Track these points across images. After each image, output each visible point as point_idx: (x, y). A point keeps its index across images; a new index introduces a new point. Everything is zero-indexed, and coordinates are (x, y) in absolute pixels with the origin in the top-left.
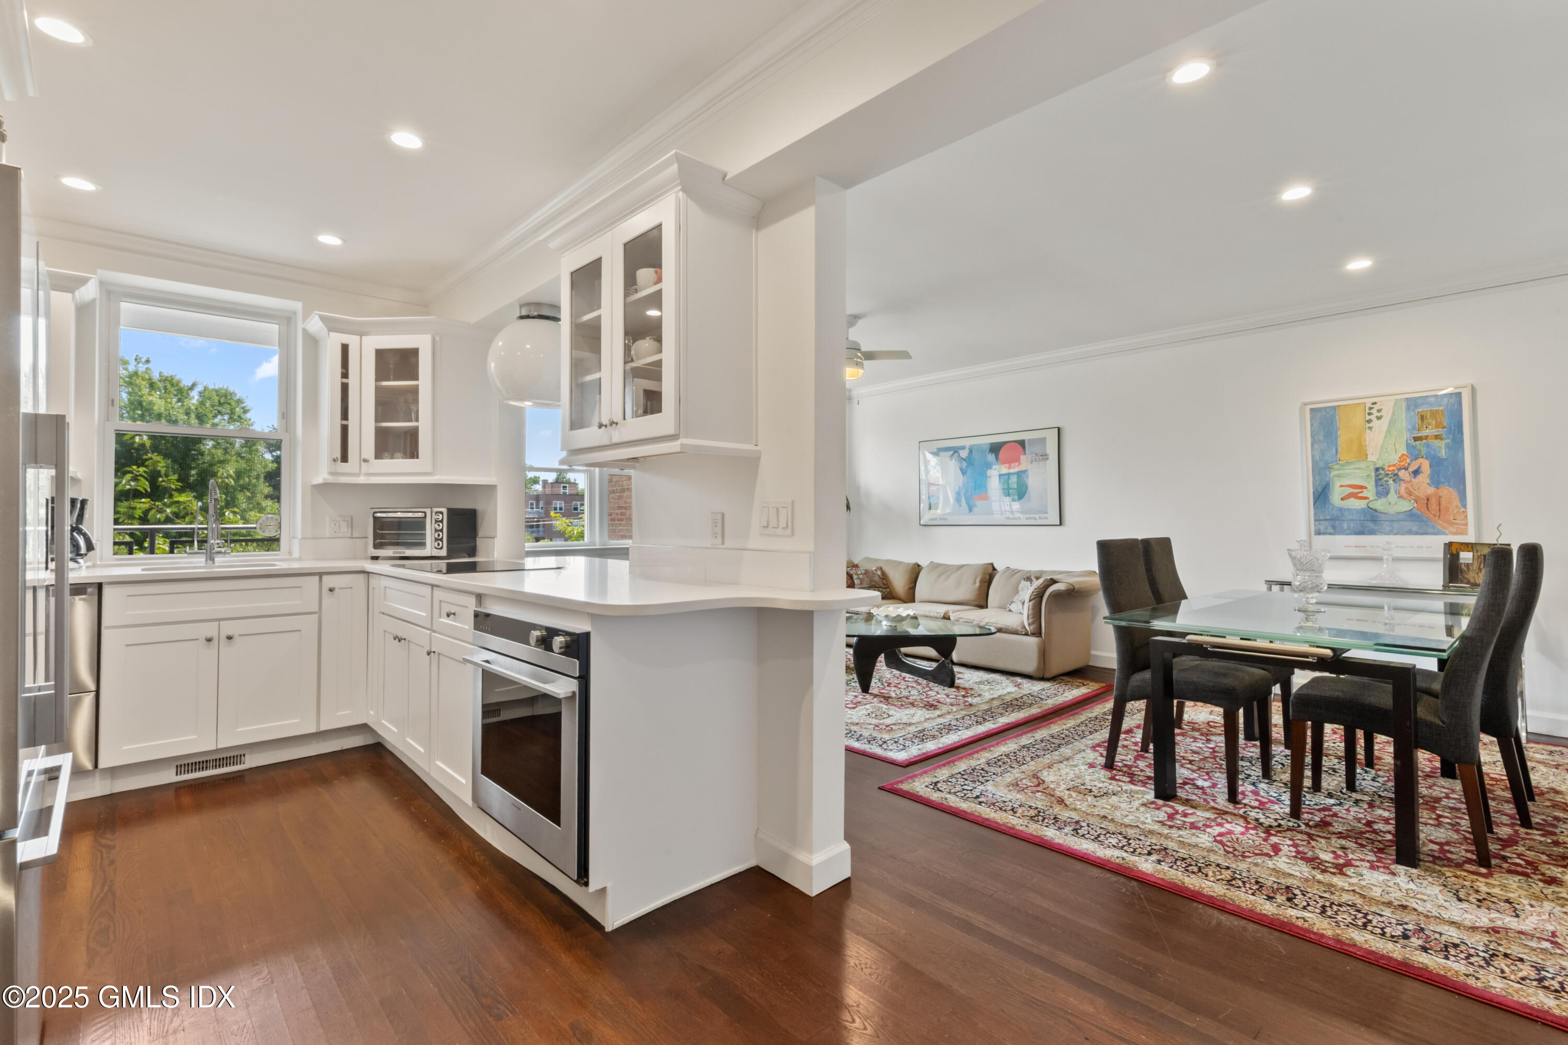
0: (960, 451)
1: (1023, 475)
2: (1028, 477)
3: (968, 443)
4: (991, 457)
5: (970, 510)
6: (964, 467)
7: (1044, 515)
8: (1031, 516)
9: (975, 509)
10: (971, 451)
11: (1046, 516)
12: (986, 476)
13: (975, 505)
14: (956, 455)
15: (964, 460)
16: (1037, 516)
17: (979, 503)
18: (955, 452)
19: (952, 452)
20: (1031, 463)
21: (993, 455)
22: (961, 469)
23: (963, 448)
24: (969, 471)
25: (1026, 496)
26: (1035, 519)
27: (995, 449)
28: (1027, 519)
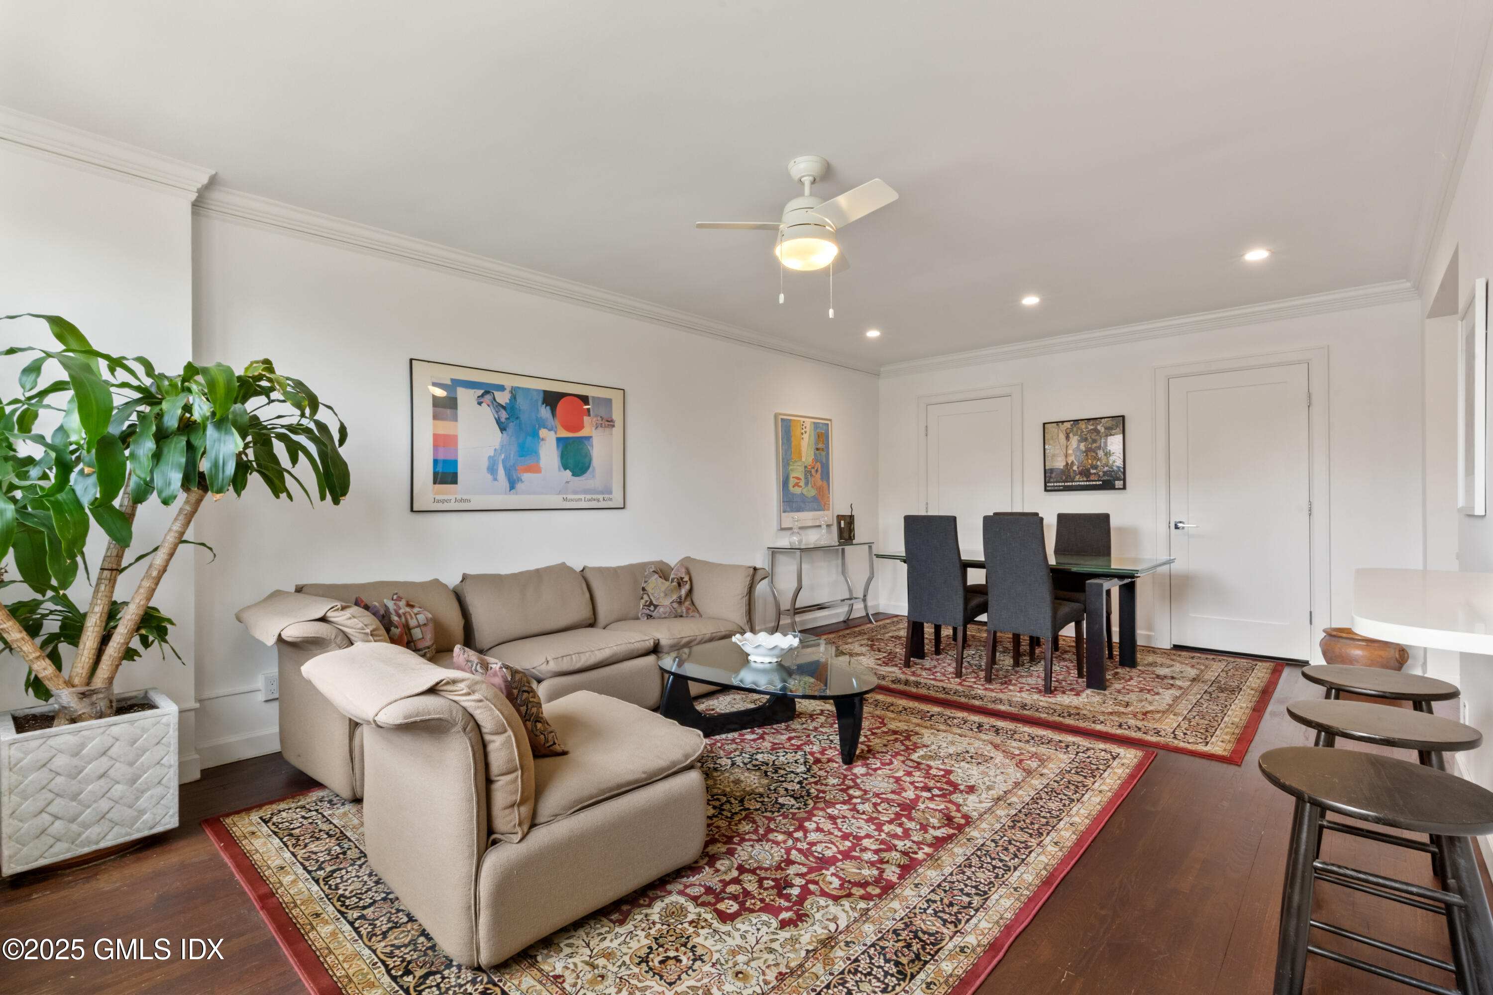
0: (496, 393)
1: (586, 443)
2: (592, 446)
3: (509, 382)
4: (545, 412)
5: (512, 487)
6: (503, 420)
7: (606, 496)
8: (595, 497)
9: (519, 486)
10: (514, 397)
11: (611, 496)
12: (539, 437)
13: (520, 480)
14: (488, 397)
15: (504, 408)
16: (601, 497)
17: (526, 476)
18: (487, 392)
19: (480, 392)
20: (597, 428)
21: (548, 408)
22: (498, 421)
23: (501, 388)
24: (512, 426)
25: (591, 469)
26: (598, 500)
27: (552, 399)
28: (589, 500)
